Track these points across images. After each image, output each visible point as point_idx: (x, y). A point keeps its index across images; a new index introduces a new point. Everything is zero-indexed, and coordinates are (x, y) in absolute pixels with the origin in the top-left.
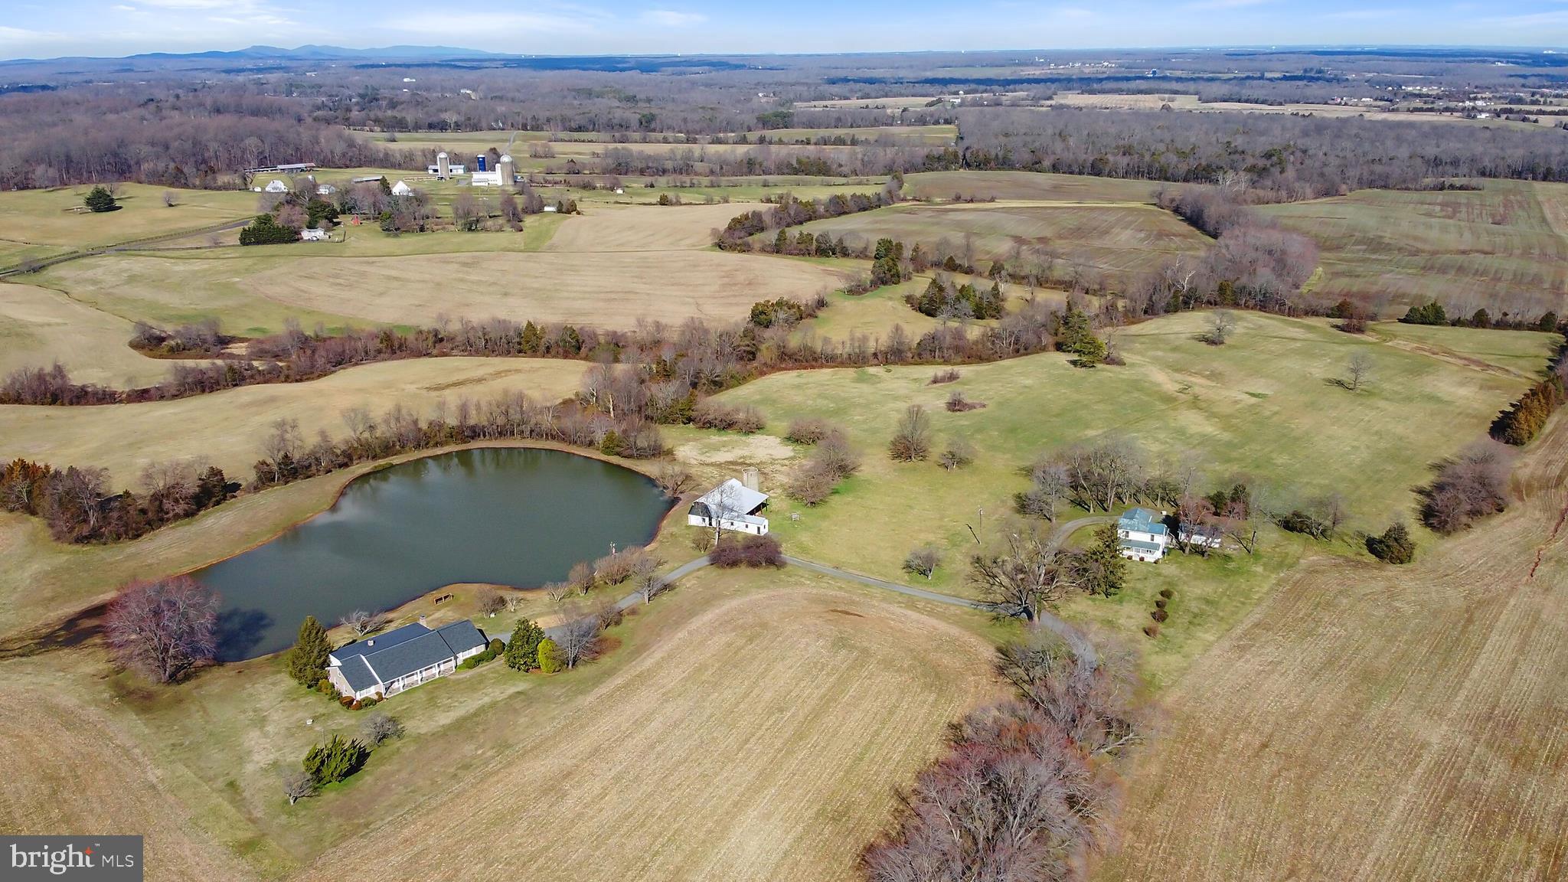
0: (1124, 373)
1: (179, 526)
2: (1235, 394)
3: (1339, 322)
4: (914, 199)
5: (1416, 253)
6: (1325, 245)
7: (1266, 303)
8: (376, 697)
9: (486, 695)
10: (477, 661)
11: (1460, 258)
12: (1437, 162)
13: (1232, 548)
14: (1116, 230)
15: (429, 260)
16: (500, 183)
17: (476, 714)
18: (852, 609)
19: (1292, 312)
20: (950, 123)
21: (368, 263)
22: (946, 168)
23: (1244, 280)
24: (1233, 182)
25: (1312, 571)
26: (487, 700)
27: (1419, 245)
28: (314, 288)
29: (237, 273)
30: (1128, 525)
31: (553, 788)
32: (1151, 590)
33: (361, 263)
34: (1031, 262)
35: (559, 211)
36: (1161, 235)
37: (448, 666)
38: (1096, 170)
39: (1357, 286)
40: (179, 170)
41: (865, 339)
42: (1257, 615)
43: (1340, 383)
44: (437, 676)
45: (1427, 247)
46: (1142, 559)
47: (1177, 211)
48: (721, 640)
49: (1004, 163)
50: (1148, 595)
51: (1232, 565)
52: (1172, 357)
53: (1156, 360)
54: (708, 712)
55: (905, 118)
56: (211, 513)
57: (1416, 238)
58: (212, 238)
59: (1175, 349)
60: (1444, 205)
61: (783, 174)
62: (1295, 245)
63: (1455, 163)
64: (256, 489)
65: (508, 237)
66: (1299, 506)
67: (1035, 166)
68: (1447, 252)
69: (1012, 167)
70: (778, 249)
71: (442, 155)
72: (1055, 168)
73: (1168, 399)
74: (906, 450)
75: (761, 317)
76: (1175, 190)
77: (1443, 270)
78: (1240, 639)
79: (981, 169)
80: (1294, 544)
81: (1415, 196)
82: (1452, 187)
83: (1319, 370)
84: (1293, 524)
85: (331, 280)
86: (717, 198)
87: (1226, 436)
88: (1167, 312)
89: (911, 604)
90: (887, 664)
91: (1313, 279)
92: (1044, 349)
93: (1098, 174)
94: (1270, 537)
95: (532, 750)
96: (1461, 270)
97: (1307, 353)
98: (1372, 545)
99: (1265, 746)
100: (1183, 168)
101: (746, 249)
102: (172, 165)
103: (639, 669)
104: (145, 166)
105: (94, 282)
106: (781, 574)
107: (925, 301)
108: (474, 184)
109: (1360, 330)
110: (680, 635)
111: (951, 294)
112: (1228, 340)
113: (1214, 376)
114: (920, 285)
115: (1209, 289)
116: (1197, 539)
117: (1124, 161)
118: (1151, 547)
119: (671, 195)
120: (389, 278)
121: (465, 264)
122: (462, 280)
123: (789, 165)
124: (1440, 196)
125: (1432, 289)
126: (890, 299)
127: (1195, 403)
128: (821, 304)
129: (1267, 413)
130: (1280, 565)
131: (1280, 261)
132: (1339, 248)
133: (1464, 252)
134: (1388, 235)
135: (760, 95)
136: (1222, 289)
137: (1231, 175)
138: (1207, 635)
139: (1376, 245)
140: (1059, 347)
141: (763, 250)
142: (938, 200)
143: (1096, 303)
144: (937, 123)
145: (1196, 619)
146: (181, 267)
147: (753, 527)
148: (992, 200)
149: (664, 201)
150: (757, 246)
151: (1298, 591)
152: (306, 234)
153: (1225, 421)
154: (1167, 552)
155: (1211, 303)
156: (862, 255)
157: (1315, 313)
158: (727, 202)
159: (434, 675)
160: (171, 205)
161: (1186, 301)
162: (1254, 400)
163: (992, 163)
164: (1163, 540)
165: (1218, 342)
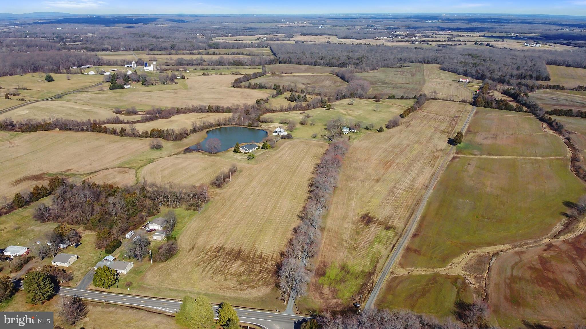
0: (335, 111)
2: (356, 113)
3: (375, 100)
4: (271, 73)
5: (392, 84)
6: (372, 83)
7: (360, 97)
10: (258, 149)
11: (402, 85)
12: (401, 60)
13: (358, 132)
14: (325, 81)
16: (153, 70)
17: (262, 154)
18: (306, 142)
19: (366, 98)
20: (267, 47)
21: (148, 93)
22: (275, 64)
23: (355, 92)
24: (351, 68)
25: (369, 134)
26: (263, 152)
27: (393, 82)
28: (142, 99)
30: (343, 129)
31: (280, 158)
32: (348, 136)
33: (146, 93)
34: (310, 89)
35: (182, 78)
36: (335, 82)
38: (315, 64)
39: (379, 92)
41: (283, 106)
42: (362, 138)
43: (374, 110)
45: (395, 83)
46: (346, 133)
47: (338, 75)
48: (289, 146)
49: (291, 62)
52: (343, 108)
53: (340, 108)
55: (252, 45)
57: (392, 81)
59: (343, 106)
60: (401, 72)
61: (231, 65)
62: (366, 83)
63: (405, 60)
66: (367, 125)
67: (299, 63)
68: (399, 84)
69: (293, 63)
70: (249, 87)
71: (134, 62)
72: (304, 64)
73: (344, 114)
74: (302, 123)
75: (258, 102)
76: (337, 70)
77: (397, 88)
78: (360, 140)
79: (285, 64)
80: (367, 131)
81: (394, 69)
82: (404, 66)
83: (371, 108)
84: (367, 128)
85: (144, 97)
86: (219, 73)
87: (355, 119)
88: (341, 99)
89: (315, 141)
90: (314, 146)
91: (370, 91)
92: (319, 107)
93: (316, 65)
94: (363, 130)
95: (274, 155)
96: (401, 88)
97: (368, 106)
98: (378, 131)
99: (364, 149)
100: (337, 63)
101: (240, 87)
103: (281, 148)
105: (81, 100)
106: (293, 139)
107: (290, 98)
109: (379, 101)
110: (284, 145)
111: (296, 97)
112: (353, 104)
113: (352, 110)
114: (288, 94)
115: (348, 94)
116: (353, 131)
117: (322, 61)
119: (206, 72)
120: (158, 97)
121: (174, 93)
123: (231, 63)
124: (400, 69)
125: (394, 92)
126: (281, 98)
127: (349, 115)
128: (268, 99)
129: (362, 115)
130: (365, 133)
131: (363, 87)
132: (375, 84)
133: (403, 84)
134: (386, 80)
136: (351, 94)
137: (350, 66)
138: (355, 141)
139: (384, 83)
140: (321, 107)
141: (245, 88)
142: (277, 73)
143: (326, 98)
144: (263, 47)
145: (354, 139)
146: (101, 96)
147: (285, 134)
148: (291, 73)
149: (204, 74)
150: (243, 86)
151: (367, 136)
152: (126, 86)
153: (355, 117)
154: (349, 132)
155: (349, 97)
156: (270, 88)
157: (370, 98)
158: (221, 74)
159: (255, 150)
160: (69, 79)
161: (344, 97)
162: (359, 114)
163: (288, 62)
164: (348, 130)
165: (351, 104)
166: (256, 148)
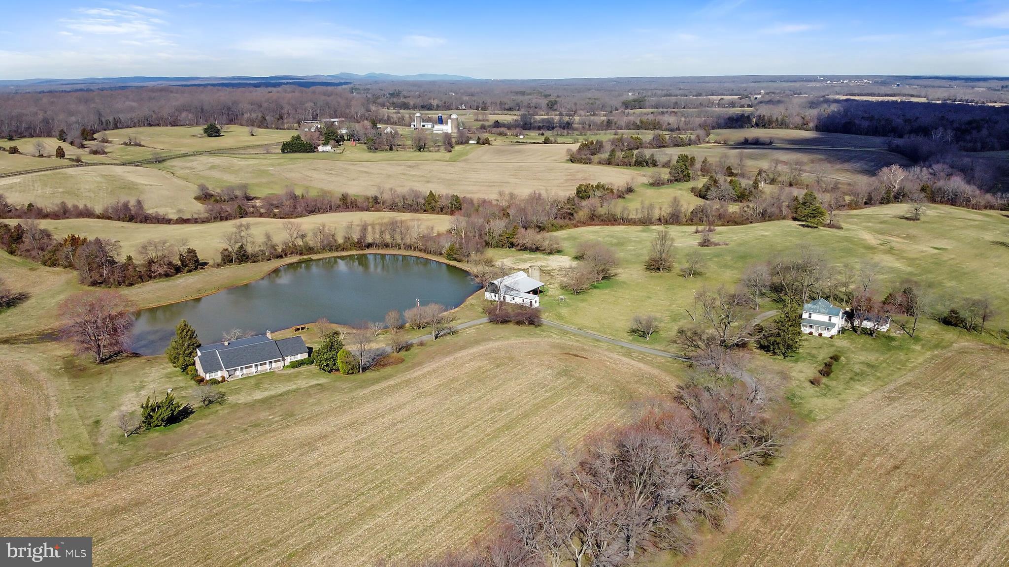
0: (840, 233)
1: (161, 281)
2: (924, 248)
4: (715, 142)
7: (956, 199)
8: (220, 379)
9: (295, 384)
10: (301, 363)
13: (896, 333)
14: (854, 161)
15: (389, 164)
16: (450, 130)
17: (281, 395)
18: (583, 354)
19: (975, 207)
20: (751, 107)
21: (353, 164)
24: (943, 136)
25: (962, 352)
26: (294, 387)
28: (315, 175)
29: (273, 165)
30: (811, 308)
31: (309, 445)
32: (824, 355)
33: (349, 164)
35: (478, 143)
37: (277, 366)
38: (845, 130)
40: (264, 118)
42: (910, 377)
44: (269, 371)
46: (820, 335)
48: (476, 364)
49: (782, 125)
50: (820, 357)
51: (894, 344)
52: (878, 226)
53: (866, 228)
54: (446, 406)
55: (718, 103)
56: (184, 276)
58: (267, 149)
59: (882, 222)
61: (630, 129)
64: (219, 265)
65: (443, 154)
67: (802, 127)
69: (787, 127)
70: (610, 161)
71: (418, 115)
72: (816, 129)
73: (871, 248)
75: (583, 193)
78: (892, 392)
79: (765, 128)
80: (950, 334)
83: (990, 235)
84: (951, 321)
85: (327, 171)
86: (581, 140)
87: (909, 269)
88: (881, 203)
90: (595, 388)
92: (784, 218)
93: (847, 133)
94: (929, 329)
95: (307, 420)
97: (982, 228)
99: (897, 467)
100: (909, 128)
101: (588, 162)
102: (260, 115)
103: (409, 377)
104: (246, 116)
105: (191, 168)
106: (538, 330)
107: (703, 190)
108: (434, 132)
110: (448, 359)
112: (923, 218)
113: (909, 237)
114: (701, 182)
115: (914, 192)
116: (868, 325)
117: (866, 124)
118: (829, 326)
119: (552, 138)
120: (362, 172)
121: (410, 167)
122: (404, 174)
123: (635, 125)
126: (680, 189)
127: (890, 251)
128: (630, 190)
129: (945, 259)
130: (936, 346)
135: (630, 94)
136: (924, 192)
137: (940, 130)
138: (862, 388)
140: (793, 218)
141: (600, 163)
142: (732, 143)
144: (742, 107)
145: (857, 377)
146: (243, 163)
147: (528, 301)
149: (547, 141)
150: (596, 160)
151: (947, 364)
152: (321, 148)
153: (911, 261)
154: (843, 331)
155: (914, 199)
156: (665, 165)
157: (992, 208)
159: (267, 369)
160: (253, 135)
161: (895, 198)
162: (936, 251)
163: (774, 125)
164: (839, 321)
165: (915, 218)
166: (288, 360)
